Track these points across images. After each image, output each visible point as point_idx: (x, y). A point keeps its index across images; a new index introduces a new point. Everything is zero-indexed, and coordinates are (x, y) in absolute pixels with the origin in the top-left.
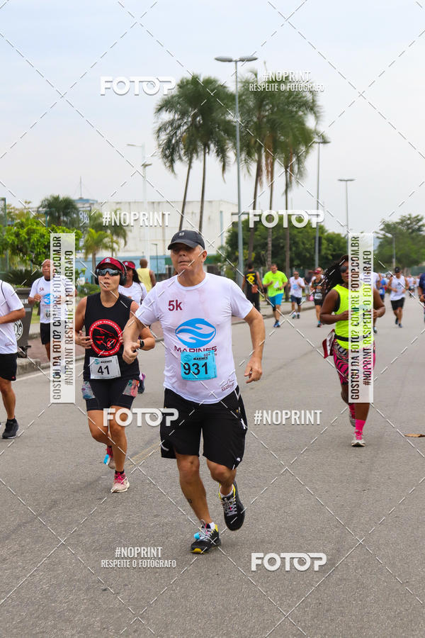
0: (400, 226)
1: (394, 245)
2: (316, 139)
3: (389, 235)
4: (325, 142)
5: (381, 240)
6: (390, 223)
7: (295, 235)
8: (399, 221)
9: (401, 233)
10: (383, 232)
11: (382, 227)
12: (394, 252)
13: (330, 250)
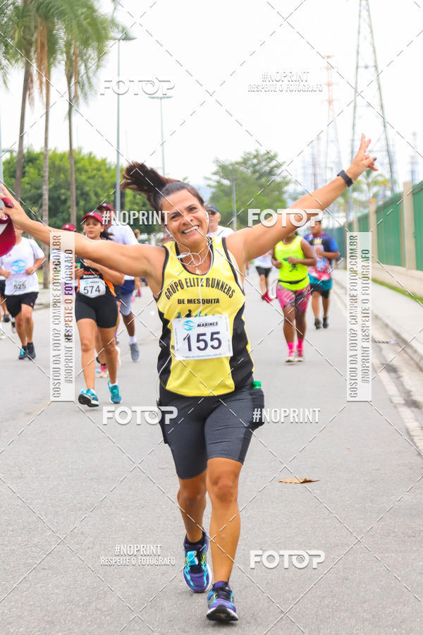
0: (242, 168)
1: (234, 196)
2: (115, 34)
3: (226, 182)
4: (127, 38)
5: (214, 190)
6: (227, 163)
7: (84, 183)
8: (240, 160)
9: (245, 180)
10: (217, 178)
11: (215, 168)
12: (235, 207)
13: (137, 204)
